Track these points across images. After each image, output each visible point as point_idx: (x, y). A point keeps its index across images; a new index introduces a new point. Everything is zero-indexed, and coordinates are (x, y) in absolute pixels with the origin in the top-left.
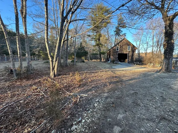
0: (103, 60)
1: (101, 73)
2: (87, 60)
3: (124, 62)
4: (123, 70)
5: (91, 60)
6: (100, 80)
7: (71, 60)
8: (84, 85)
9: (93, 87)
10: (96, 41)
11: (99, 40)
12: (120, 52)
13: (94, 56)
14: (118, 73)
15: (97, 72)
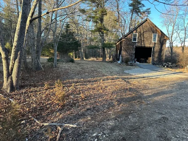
0: (108, 59)
1: (104, 82)
2: (79, 57)
3: (146, 62)
4: (144, 77)
5: (87, 58)
6: (101, 96)
7: (48, 58)
8: (73, 105)
9: (88, 109)
10: (97, 22)
11: (102, 20)
12: (139, 45)
13: (93, 52)
14: (134, 82)
15: (96, 81)
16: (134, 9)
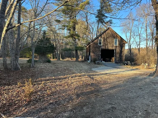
0: (80, 59)
1: (72, 79)
2: (56, 58)
3: (110, 61)
5: (63, 58)
6: (65, 91)
7: (28, 59)
8: (37, 101)
9: (50, 104)
10: (70, 30)
12: (104, 48)
13: (67, 53)
14: (98, 78)
15: (65, 78)
16: (99, 20)
